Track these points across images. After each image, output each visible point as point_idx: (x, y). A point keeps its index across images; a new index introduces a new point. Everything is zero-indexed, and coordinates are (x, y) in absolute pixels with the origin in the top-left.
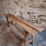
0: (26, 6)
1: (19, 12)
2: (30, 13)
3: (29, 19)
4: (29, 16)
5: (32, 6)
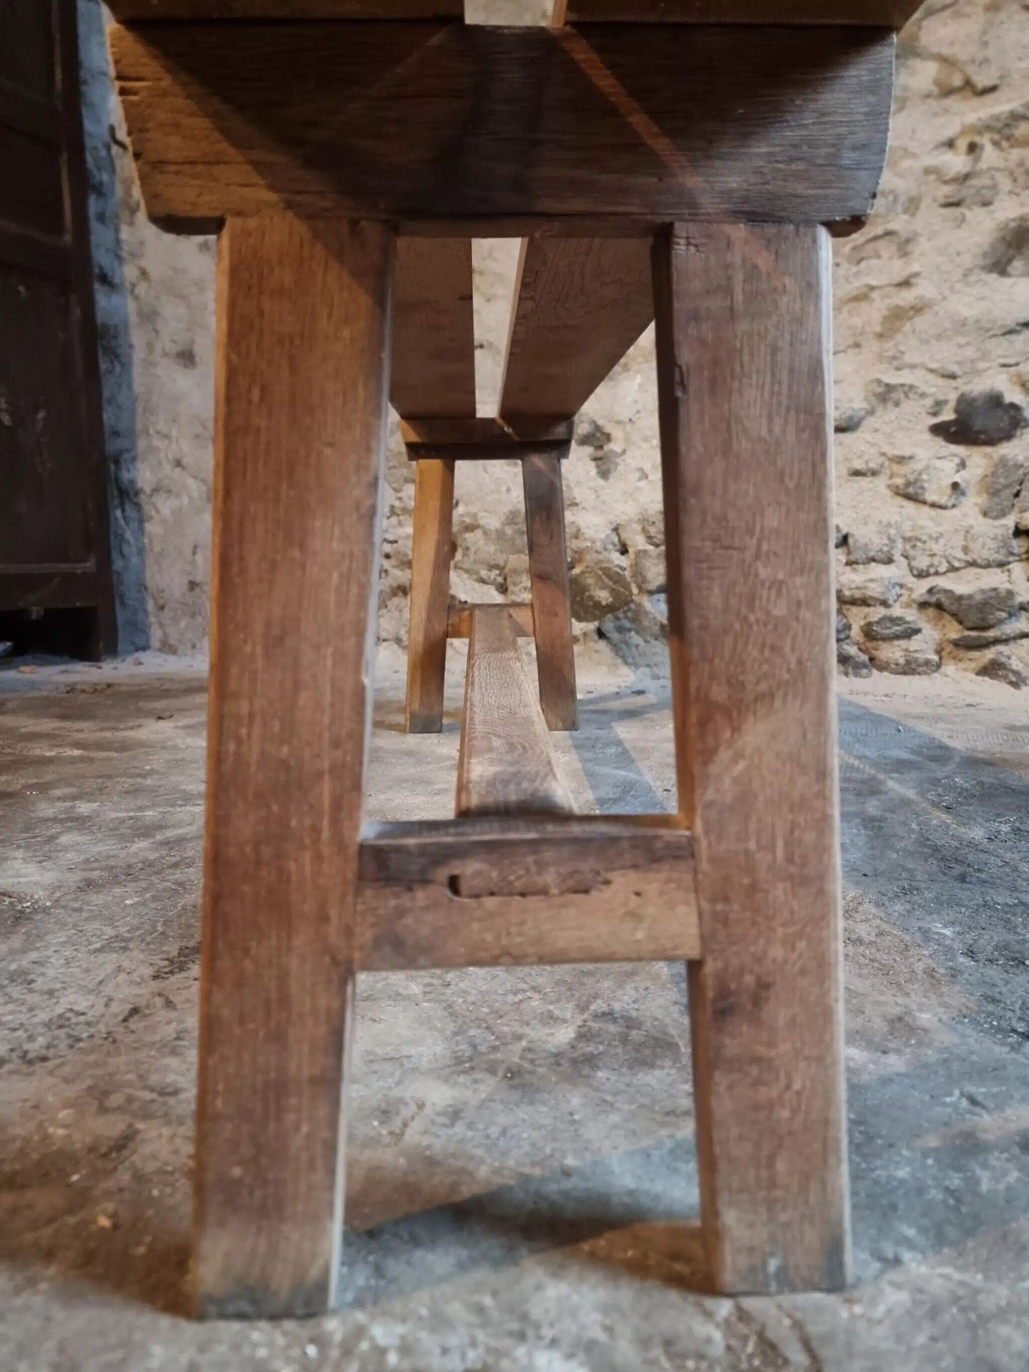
0: (905, 246)
2: (1013, 406)
3: (1000, 557)
4: (973, 501)
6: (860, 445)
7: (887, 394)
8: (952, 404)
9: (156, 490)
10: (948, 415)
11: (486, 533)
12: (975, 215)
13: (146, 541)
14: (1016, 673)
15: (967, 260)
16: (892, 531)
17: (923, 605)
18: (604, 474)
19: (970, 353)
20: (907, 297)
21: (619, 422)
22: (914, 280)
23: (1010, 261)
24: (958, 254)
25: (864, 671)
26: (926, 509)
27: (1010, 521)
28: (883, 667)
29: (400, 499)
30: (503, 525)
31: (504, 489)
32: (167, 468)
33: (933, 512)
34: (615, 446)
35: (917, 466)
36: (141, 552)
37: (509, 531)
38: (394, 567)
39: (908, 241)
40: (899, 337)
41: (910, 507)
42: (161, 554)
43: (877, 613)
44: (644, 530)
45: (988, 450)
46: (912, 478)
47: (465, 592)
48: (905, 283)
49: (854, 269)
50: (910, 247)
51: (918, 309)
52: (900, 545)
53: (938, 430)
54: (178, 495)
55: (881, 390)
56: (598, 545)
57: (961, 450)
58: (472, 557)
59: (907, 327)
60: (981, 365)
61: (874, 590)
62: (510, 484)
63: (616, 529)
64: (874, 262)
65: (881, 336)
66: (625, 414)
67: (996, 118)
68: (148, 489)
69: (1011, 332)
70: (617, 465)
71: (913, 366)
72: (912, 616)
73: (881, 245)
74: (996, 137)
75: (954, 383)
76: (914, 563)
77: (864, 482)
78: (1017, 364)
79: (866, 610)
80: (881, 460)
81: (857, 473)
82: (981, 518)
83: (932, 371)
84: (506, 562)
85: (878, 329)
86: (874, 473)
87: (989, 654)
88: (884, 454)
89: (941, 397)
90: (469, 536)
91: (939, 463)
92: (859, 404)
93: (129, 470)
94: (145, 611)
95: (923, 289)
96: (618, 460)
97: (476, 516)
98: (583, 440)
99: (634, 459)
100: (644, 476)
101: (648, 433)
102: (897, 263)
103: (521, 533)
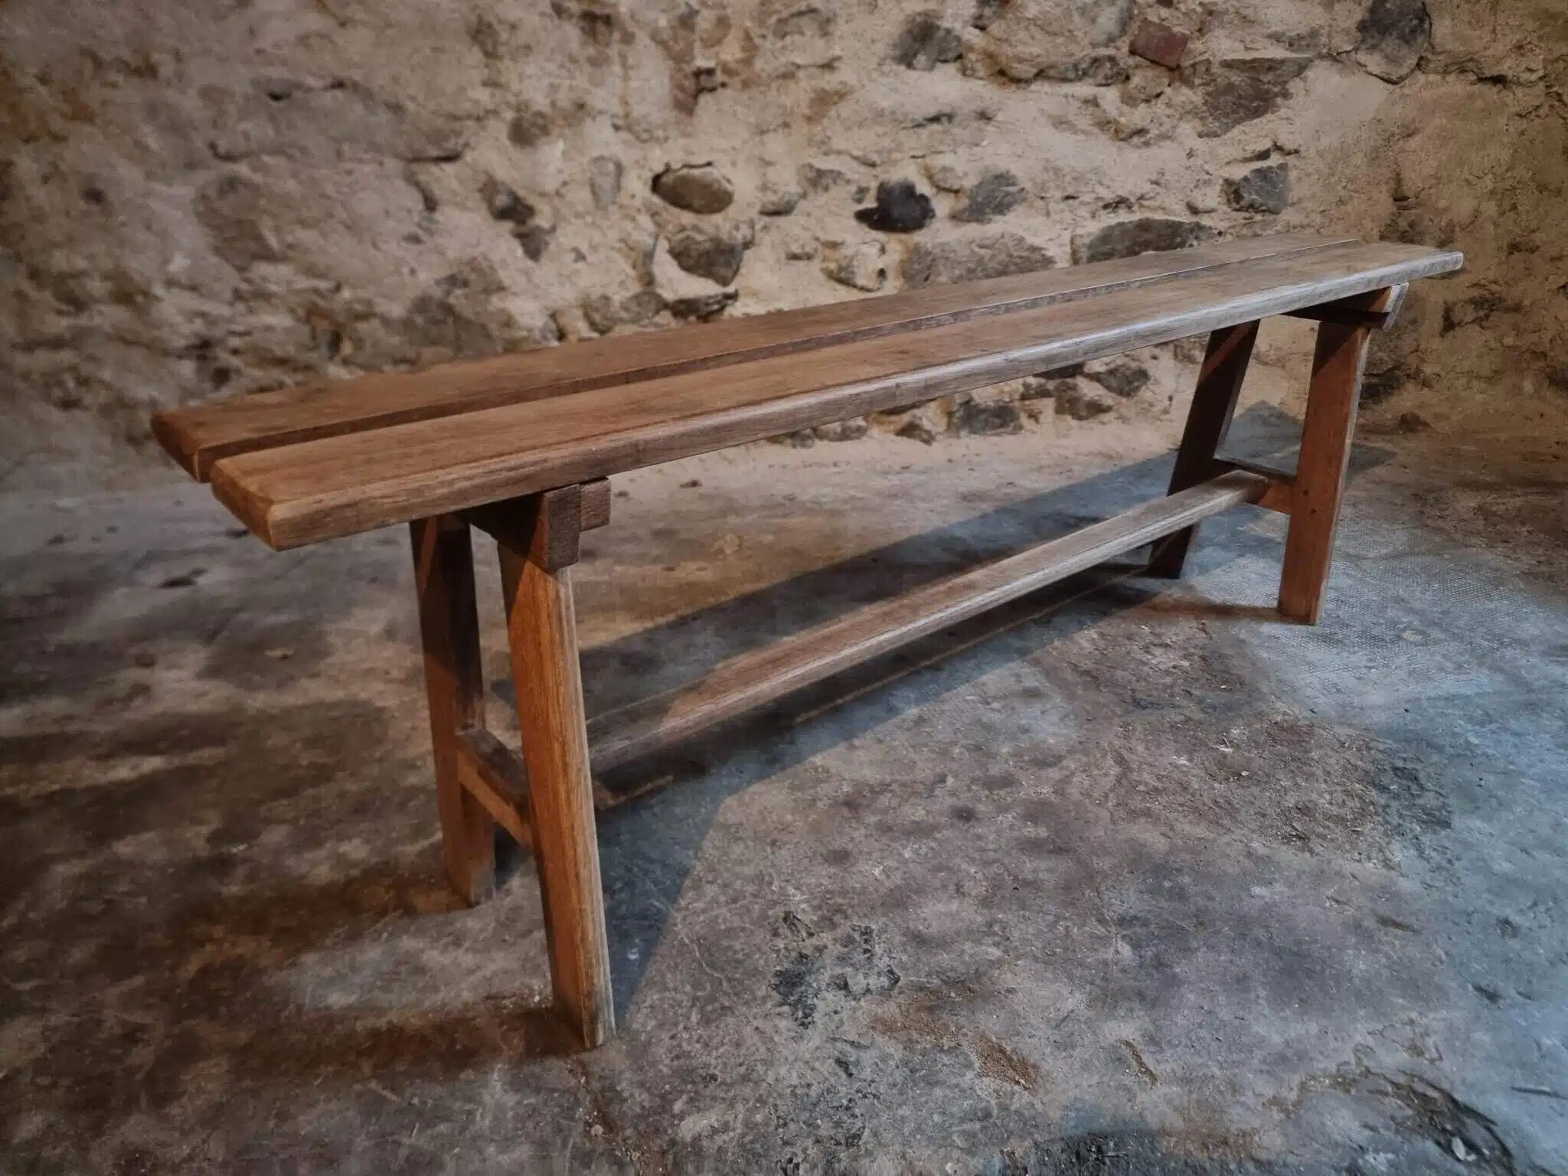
0: (826, 25)
1: (637, 186)
2: (924, 198)
5: (958, 39)
6: (795, 229)
7: (818, 180)
8: (873, 193)
10: (870, 203)
11: (386, 321)
12: (886, 1)
14: (928, 432)
15: (881, 48)
18: (534, 254)
19: (887, 143)
20: (829, 81)
21: (543, 195)
22: (837, 64)
23: (915, 55)
24: (873, 41)
25: (809, 442)
28: (823, 436)
29: (248, 281)
30: (410, 312)
31: (406, 270)
34: (542, 221)
35: (848, 251)
37: (419, 320)
38: (247, 365)
39: (828, 21)
40: (825, 121)
44: (587, 316)
45: (903, 236)
46: (844, 263)
48: (829, 66)
49: (780, 44)
50: (831, 28)
51: (841, 95)
53: (863, 216)
55: (811, 175)
56: (537, 334)
57: (881, 236)
58: (368, 349)
59: (833, 113)
60: (896, 156)
62: (415, 265)
63: (553, 316)
64: (797, 38)
65: (809, 119)
66: (551, 185)
69: (919, 126)
70: (547, 244)
71: (839, 153)
73: (804, 21)
75: (874, 172)
77: (801, 264)
78: (923, 157)
80: (815, 244)
81: (795, 257)
83: (856, 158)
84: (419, 354)
85: (807, 111)
86: (809, 257)
87: (906, 418)
88: (817, 239)
89: (864, 185)
90: (362, 327)
91: (865, 249)
92: (794, 189)
95: (846, 75)
96: (548, 238)
97: (369, 303)
98: (502, 214)
99: (568, 236)
100: (580, 257)
101: (581, 209)
102: (820, 43)
103: (437, 322)
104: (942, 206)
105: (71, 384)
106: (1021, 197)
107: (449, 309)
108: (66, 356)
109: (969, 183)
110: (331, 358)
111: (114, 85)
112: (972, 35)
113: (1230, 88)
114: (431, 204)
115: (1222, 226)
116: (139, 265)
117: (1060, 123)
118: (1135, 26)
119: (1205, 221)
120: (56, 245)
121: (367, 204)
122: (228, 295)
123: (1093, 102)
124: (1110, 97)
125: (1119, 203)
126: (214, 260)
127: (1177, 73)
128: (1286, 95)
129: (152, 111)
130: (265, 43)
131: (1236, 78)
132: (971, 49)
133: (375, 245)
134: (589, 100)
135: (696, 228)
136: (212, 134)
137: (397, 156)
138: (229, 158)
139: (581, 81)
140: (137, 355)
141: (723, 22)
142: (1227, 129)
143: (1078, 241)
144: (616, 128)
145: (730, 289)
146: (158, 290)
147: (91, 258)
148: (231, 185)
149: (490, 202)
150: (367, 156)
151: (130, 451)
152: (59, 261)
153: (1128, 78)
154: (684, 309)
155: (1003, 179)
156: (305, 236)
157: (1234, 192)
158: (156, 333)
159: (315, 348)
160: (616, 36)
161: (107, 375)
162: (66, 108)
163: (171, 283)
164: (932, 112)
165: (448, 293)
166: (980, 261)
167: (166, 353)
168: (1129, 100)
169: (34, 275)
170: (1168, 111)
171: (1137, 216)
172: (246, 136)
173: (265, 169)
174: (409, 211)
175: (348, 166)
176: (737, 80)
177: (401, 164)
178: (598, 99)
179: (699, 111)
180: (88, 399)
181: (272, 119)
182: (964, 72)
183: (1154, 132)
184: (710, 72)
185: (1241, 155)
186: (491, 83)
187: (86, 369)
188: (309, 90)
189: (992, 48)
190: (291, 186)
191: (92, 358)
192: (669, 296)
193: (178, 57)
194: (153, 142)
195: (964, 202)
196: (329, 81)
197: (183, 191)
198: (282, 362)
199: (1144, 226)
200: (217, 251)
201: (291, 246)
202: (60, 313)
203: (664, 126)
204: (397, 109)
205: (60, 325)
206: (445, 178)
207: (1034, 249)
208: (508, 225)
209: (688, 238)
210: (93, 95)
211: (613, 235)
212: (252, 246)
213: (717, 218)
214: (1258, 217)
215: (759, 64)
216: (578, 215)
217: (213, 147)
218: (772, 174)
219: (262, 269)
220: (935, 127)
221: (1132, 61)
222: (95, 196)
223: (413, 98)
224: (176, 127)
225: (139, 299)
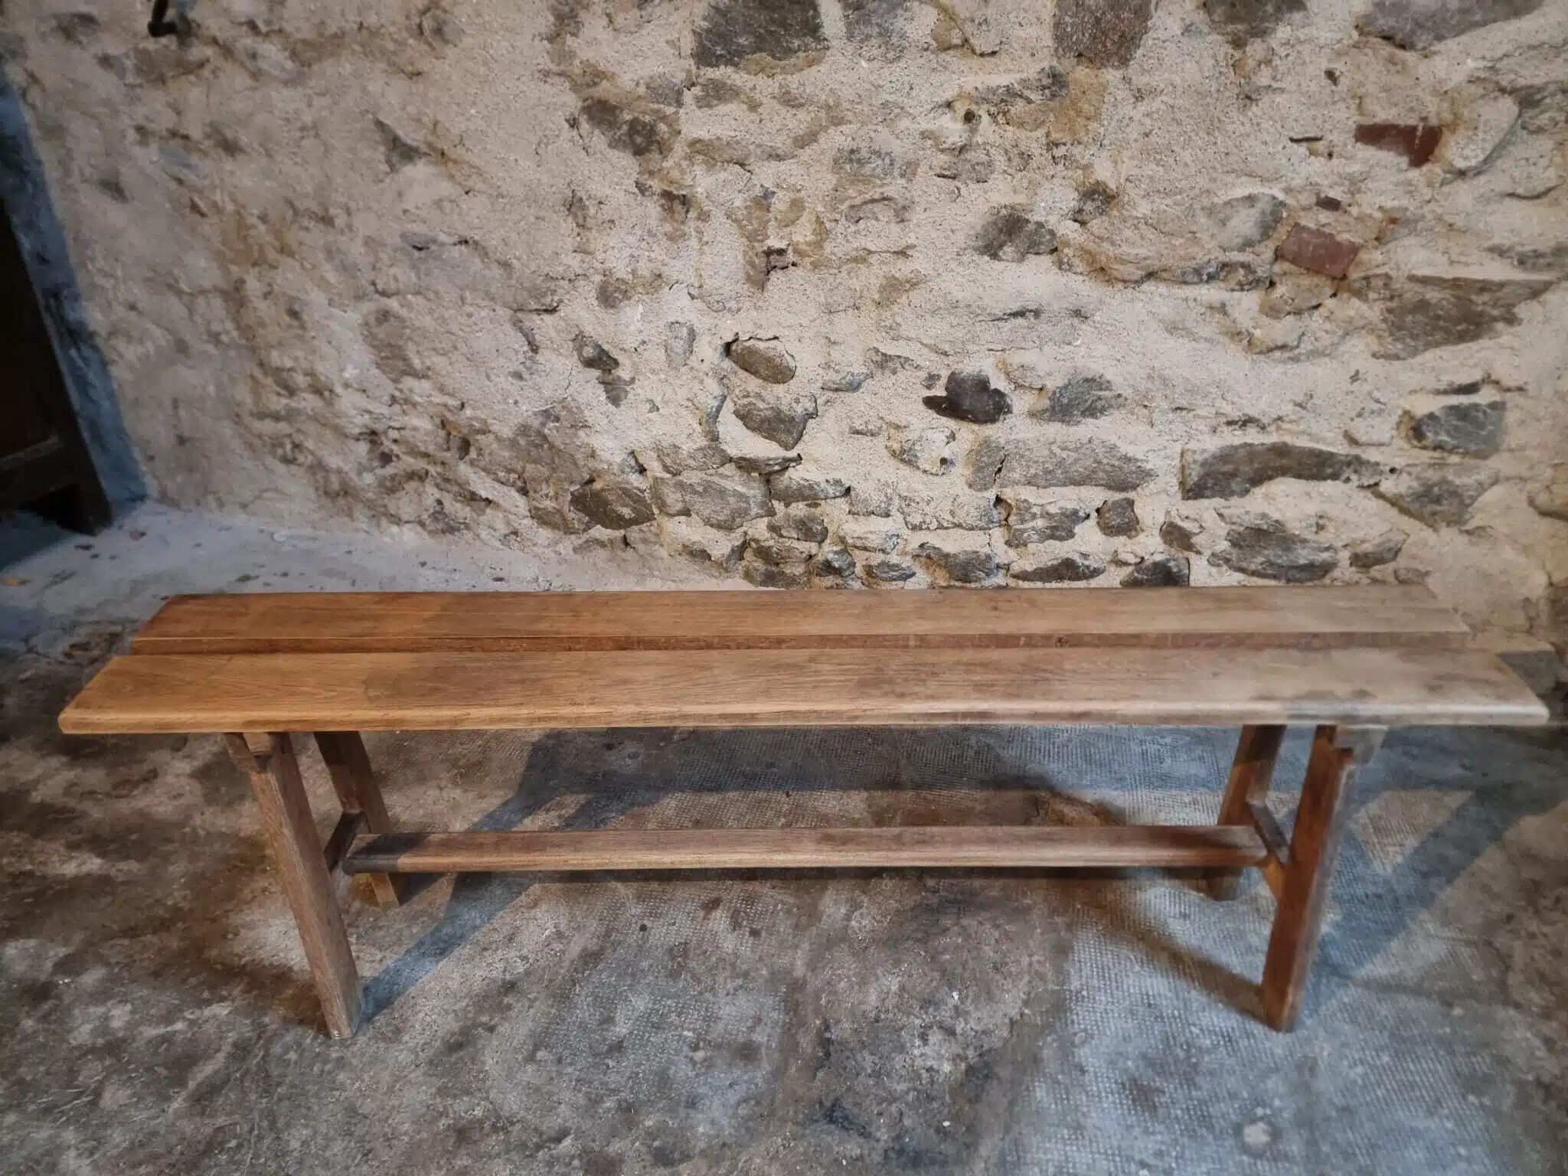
0: (902, 213)
1: (708, 351)
2: (999, 394)
3: (982, 524)
4: (960, 472)
5: (1052, 233)
6: (860, 405)
7: (884, 362)
8: (944, 381)
9: (112, 334)
10: (940, 391)
11: (498, 439)
12: (971, 191)
13: (115, 386)
15: (960, 239)
16: (889, 491)
17: (916, 557)
18: (615, 400)
19: (960, 333)
20: (903, 269)
21: (624, 350)
22: (910, 252)
23: (1001, 246)
24: (953, 231)
26: (919, 473)
27: (991, 494)
29: (401, 391)
30: (515, 434)
31: (511, 401)
32: (120, 311)
33: (925, 477)
34: (624, 373)
35: (912, 436)
36: (111, 395)
37: (523, 442)
38: (403, 453)
39: (905, 209)
40: (895, 308)
41: (905, 470)
42: (136, 401)
43: (877, 559)
44: (661, 459)
45: (975, 427)
46: (908, 445)
47: (485, 489)
48: (902, 253)
49: (853, 228)
50: (907, 216)
51: (913, 283)
52: (896, 501)
53: (931, 403)
54: (141, 341)
55: (878, 358)
56: (616, 467)
57: (951, 423)
58: (487, 457)
59: (904, 299)
60: (970, 347)
61: (874, 541)
62: (518, 397)
63: (632, 454)
64: (871, 223)
65: (879, 304)
66: (631, 343)
67: (993, 91)
68: (103, 333)
69: (1000, 319)
70: (626, 392)
71: (909, 340)
72: (906, 562)
73: (879, 208)
74: (993, 109)
75: (946, 360)
76: (909, 519)
77: (865, 440)
78: (1002, 351)
79: (867, 554)
80: (879, 423)
81: (858, 432)
82: (966, 487)
83: (926, 345)
84: (524, 468)
85: (876, 296)
86: (873, 434)
88: (882, 419)
89: (935, 372)
90: (482, 439)
91: (929, 434)
92: (858, 369)
93: (73, 310)
94: (132, 459)
95: (919, 263)
96: (627, 388)
97: (485, 422)
98: (589, 363)
99: (643, 390)
100: (655, 408)
101: (656, 366)
102: (895, 229)
103: (536, 446)
104: (1021, 403)
105: (289, 447)
106: (1119, 402)
107: (545, 438)
108: (283, 427)
109: (1051, 384)
110: (461, 458)
111: (307, 229)
112: (1068, 229)
113: (1422, 306)
114: (535, 349)
115: (1398, 462)
116: (325, 370)
117: (1173, 328)
118: (1282, 232)
119: (1371, 455)
120: (273, 347)
121: (483, 342)
122: (386, 398)
123: (1222, 309)
124: (1246, 305)
125: (1246, 422)
126: (376, 371)
127: (1340, 283)
128: (1511, 320)
129: (330, 253)
130: (409, 206)
131: (1433, 295)
132: (1067, 244)
133: (488, 377)
134: (666, 271)
135: (759, 396)
136: (372, 276)
137: (505, 305)
138: (383, 294)
139: (658, 253)
140: (329, 434)
141: (797, 205)
142: (1415, 352)
143: (1189, 457)
144: (693, 297)
145: (792, 454)
146: (339, 390)
147: (296, 359)
148: (384, 316)
149: (579, 350)
150: (483, 303)
151: (327, 502)
152: (276, 358)
153: (1272, 284)
154: (746, 465)
155: (1094, 382)
156: (439, 362)
157: (1417, 429)
158: (337, 421)
159: (448, 449)
160: (692, 214)
161: (309, 444)
162: (276, 244)
163: (347, 385)
164: (1015, 307)
165: (543, 425)
166: (1061, 463)
167: (346, 436)
168: (1272, 311)
169: (261, 364)
170: (1328, 326)
171: (1271, 438)
172: (396, 279)
173: (409, 306)
174: (516, 352)
175: (469, 309)
176: (807, 260)
177: (509, 312)
178: (674, 270)
179: (769, 286)
180: (301, 459)
181: (414, 267)
182: (1060, 264)
183: (1306, 346)
184: (781, 252)
185: (1433, 384)
186: (582, 250)
187: (298, 438)
188: (442, 245)
189: (1091, 246)
190: (427, 321)
191: (299, 431)
192: (733, 452)
193: (349, 212)
194: (332, 276)
195: (1046, 403)
196: (456, 239)
197: (354, 316)
198: (426, 455)
199: (1281, 451)
200: (378, 366)
201: (429, 368)
202: (279, 394)
203: (737, 299)
204: (506, 265)
205: (279, 403)
206: (545, 326)
207: (1128, 459)
208: (596, 373)
209: (750, 404)
210: (292, 237)
211: (683, 394)
212: (400, 364)
213: (779, 389)
214: (1454, 459)
215: (828, 247)
216: (653, 371)
217: (374, 284)
218: (836, 354)
219: (409, 382)
220: (1020, 320)
221: (1277, 268)
222: (294, 314)
223: (519, 259)
224: (347, 269)
225: (327, 394)
